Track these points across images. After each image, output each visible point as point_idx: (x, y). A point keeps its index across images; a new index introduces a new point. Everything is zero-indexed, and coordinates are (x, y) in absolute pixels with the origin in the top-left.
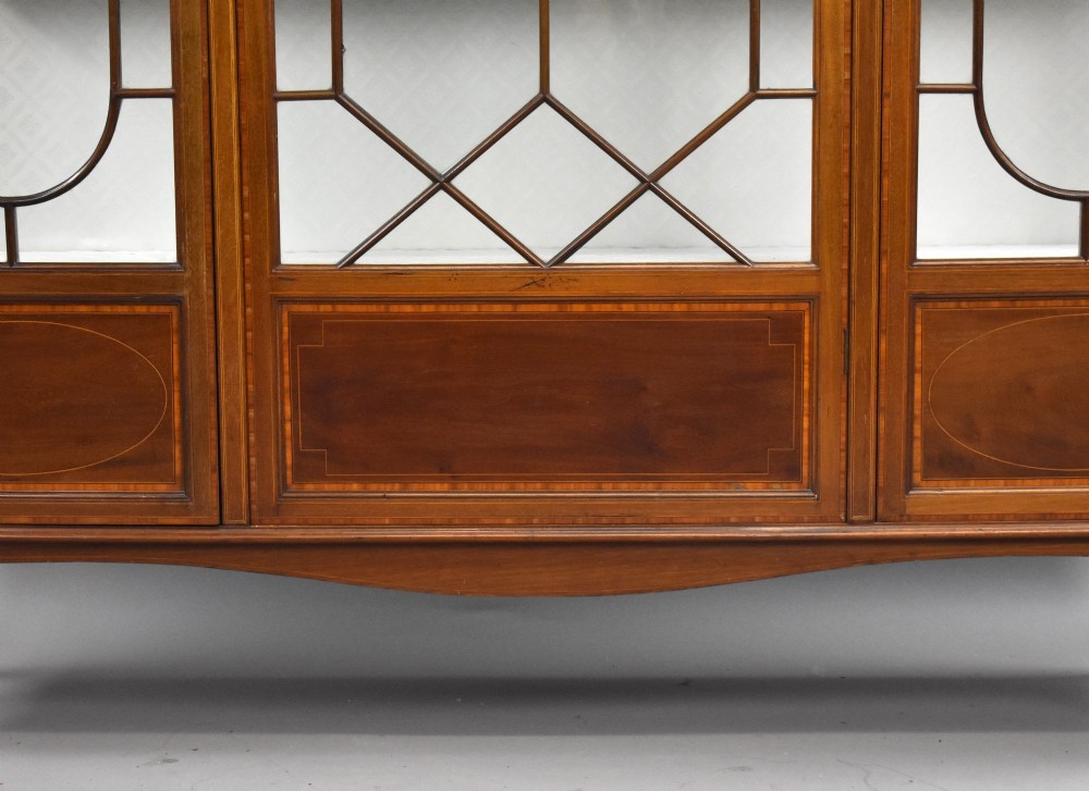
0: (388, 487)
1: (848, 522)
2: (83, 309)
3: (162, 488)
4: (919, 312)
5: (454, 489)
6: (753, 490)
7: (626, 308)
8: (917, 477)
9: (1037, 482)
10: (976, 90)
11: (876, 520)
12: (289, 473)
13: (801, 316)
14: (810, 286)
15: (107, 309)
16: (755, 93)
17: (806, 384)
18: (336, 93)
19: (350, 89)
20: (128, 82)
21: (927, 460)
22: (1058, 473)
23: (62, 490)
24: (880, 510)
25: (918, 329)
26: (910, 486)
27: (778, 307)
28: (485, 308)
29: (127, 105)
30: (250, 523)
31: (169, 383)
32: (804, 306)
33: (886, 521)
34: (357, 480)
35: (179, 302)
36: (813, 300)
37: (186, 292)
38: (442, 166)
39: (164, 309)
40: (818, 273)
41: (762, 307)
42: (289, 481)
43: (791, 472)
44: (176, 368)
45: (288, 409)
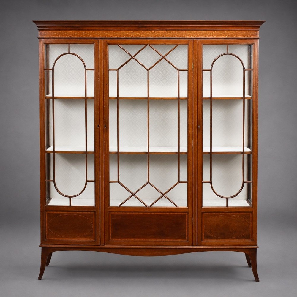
0: (125, 240)
1: (193, 246)
2: (81, 213)
3: (92, 240)
4: (203, 214)
5: (135, 240)
6: (179, 241)
7: (160, 213)
8: (203, 239)
9: (221, 240)
10: (211, 182)
11: (197, 245)
12: (110, 237)
13: (186, 215)
14: (187, 211)
15: (84, 213)
16: (179, 182)
17: (187, 225)
18: (118, 181)
19: (120, 181)
20: (88, 179)
21: (204, 236)
22: (224, 239)
23: (77, 240)
24: (198, 244)
25: (203, 217)
26: (202, 240)
27: (183, 213)
28: (139, 213)
29: (88, 183)
30: (105, 245)
31: (93, 224)
32: (186, 213)
33: (198, 246)
34: (120, 239)
35: (95, 212)
36: (188, 213)
37: (96, 211)
38: (133, 192)
39: (93, 213)
40: (188, 209)
41: (180, 213)
42: (110, 238)
43: (184, 238)
44: (94, 222)
45: (110, 228)
